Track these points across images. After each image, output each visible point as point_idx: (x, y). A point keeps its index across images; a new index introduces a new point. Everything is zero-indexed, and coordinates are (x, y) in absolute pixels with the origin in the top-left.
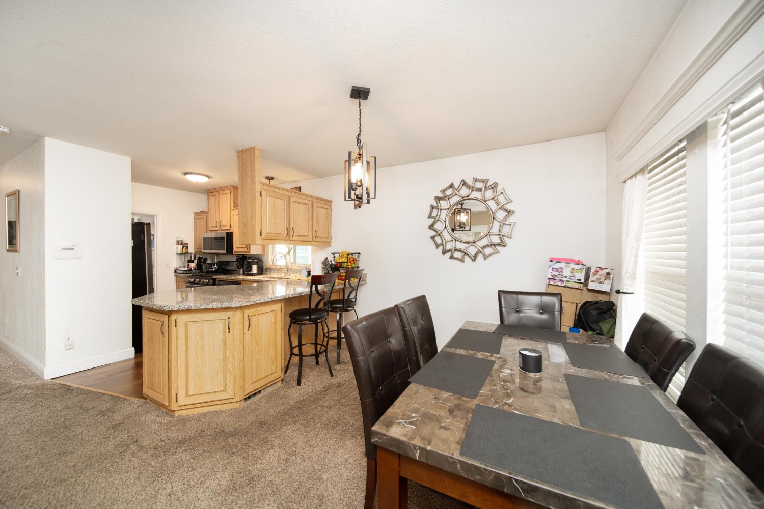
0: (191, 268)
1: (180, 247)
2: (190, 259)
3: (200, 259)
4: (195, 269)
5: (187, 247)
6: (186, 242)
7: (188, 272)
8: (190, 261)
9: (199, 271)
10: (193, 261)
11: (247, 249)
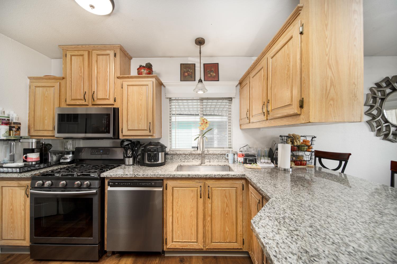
5: (19, 129)
8: (28, 151)
11: (150, 132)
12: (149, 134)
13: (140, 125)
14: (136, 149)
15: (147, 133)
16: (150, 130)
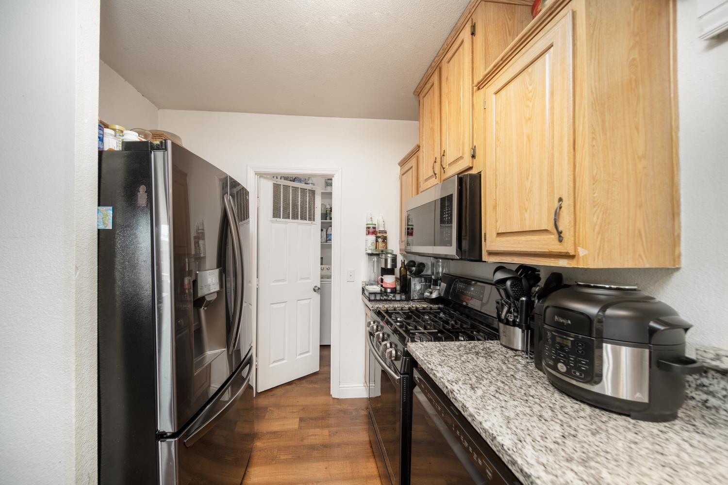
0: (386, 289)
1: (372, 238)
2: (383, 266)
3: (407, 267)
4: (394, 291)
5: (385, 239)
6: (381, 229)
7: (378, 298)
8: (385, 271)
9: (403, 297)
10: (391, 272)
11: (560, 239)
12: (556, 247)
13: (527, 216)
14: (524, 299)
15: (549, 243)
16: (560, 233)
